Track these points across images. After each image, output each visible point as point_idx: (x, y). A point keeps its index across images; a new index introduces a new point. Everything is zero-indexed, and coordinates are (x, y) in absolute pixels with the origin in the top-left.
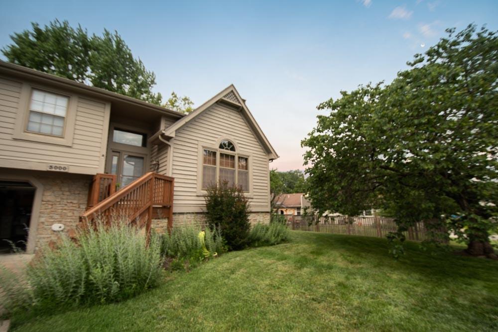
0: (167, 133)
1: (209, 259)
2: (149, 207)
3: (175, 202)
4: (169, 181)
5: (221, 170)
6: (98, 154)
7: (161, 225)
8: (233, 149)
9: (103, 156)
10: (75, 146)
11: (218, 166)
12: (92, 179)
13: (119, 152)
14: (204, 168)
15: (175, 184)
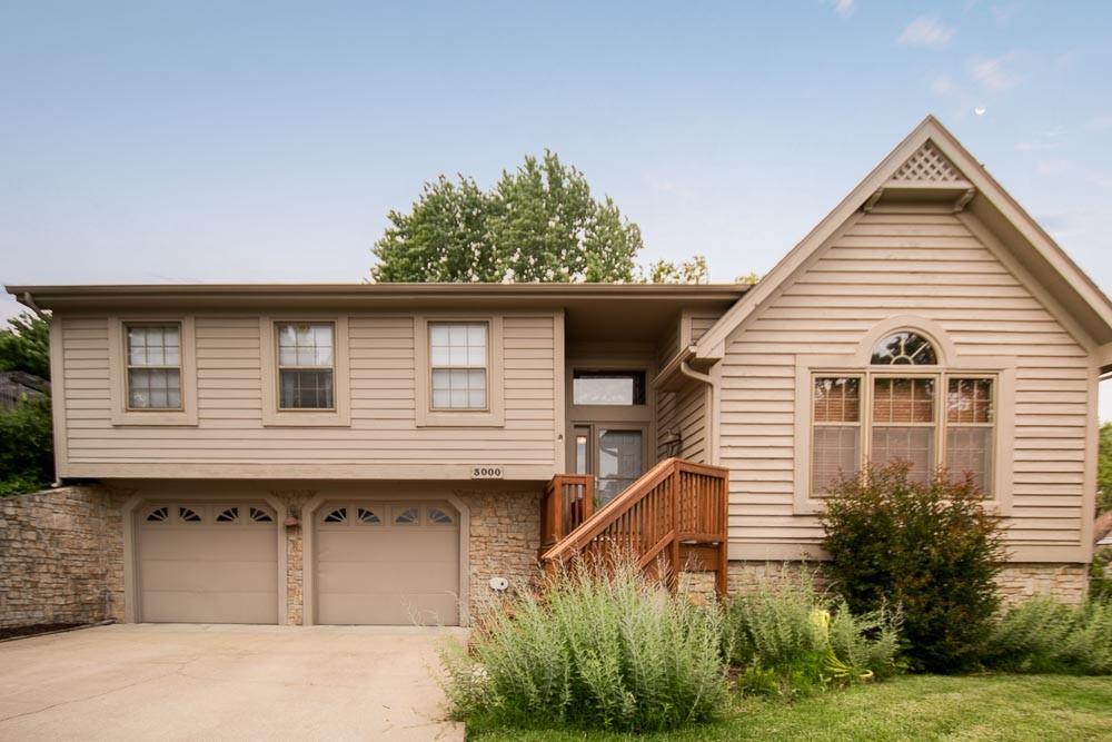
0: (702, 352)
1: (847, 684)
2: (672, 542)
3: (731, 533)
4: (715, 480)
5: (878, 435)
6: (549, 435)
7: (699, 587)
8: (929, 357)
9: (561, 437)
10: (509, 425)
11: (867, 422)
12: (546, 489)
13: (588, 427)
14: (818, 433)
15: (732, 488)
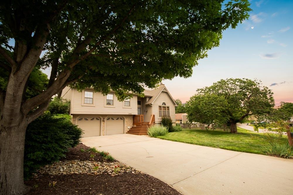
0: (152, 104)
3: (155, 121)
5: (163, 111)
6: (136, 109)
8: (165, 105)
10: (132, 108)
11: (162, 110)
14: (159, 111)
